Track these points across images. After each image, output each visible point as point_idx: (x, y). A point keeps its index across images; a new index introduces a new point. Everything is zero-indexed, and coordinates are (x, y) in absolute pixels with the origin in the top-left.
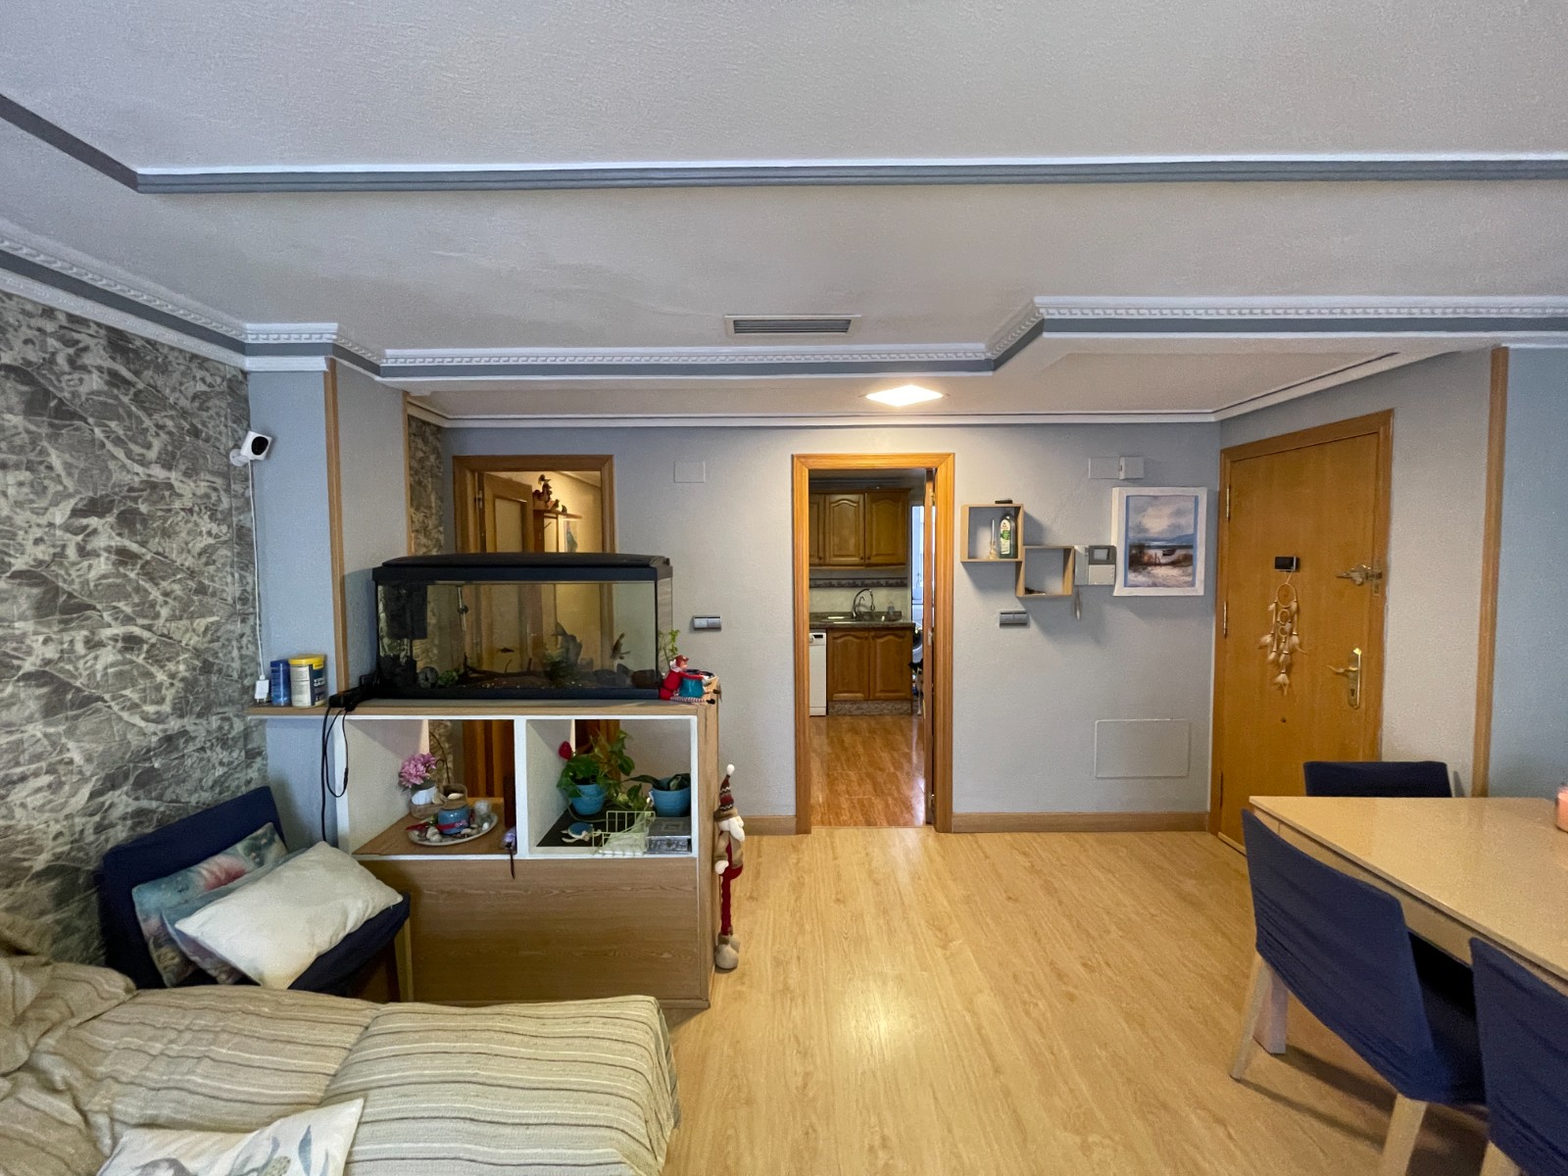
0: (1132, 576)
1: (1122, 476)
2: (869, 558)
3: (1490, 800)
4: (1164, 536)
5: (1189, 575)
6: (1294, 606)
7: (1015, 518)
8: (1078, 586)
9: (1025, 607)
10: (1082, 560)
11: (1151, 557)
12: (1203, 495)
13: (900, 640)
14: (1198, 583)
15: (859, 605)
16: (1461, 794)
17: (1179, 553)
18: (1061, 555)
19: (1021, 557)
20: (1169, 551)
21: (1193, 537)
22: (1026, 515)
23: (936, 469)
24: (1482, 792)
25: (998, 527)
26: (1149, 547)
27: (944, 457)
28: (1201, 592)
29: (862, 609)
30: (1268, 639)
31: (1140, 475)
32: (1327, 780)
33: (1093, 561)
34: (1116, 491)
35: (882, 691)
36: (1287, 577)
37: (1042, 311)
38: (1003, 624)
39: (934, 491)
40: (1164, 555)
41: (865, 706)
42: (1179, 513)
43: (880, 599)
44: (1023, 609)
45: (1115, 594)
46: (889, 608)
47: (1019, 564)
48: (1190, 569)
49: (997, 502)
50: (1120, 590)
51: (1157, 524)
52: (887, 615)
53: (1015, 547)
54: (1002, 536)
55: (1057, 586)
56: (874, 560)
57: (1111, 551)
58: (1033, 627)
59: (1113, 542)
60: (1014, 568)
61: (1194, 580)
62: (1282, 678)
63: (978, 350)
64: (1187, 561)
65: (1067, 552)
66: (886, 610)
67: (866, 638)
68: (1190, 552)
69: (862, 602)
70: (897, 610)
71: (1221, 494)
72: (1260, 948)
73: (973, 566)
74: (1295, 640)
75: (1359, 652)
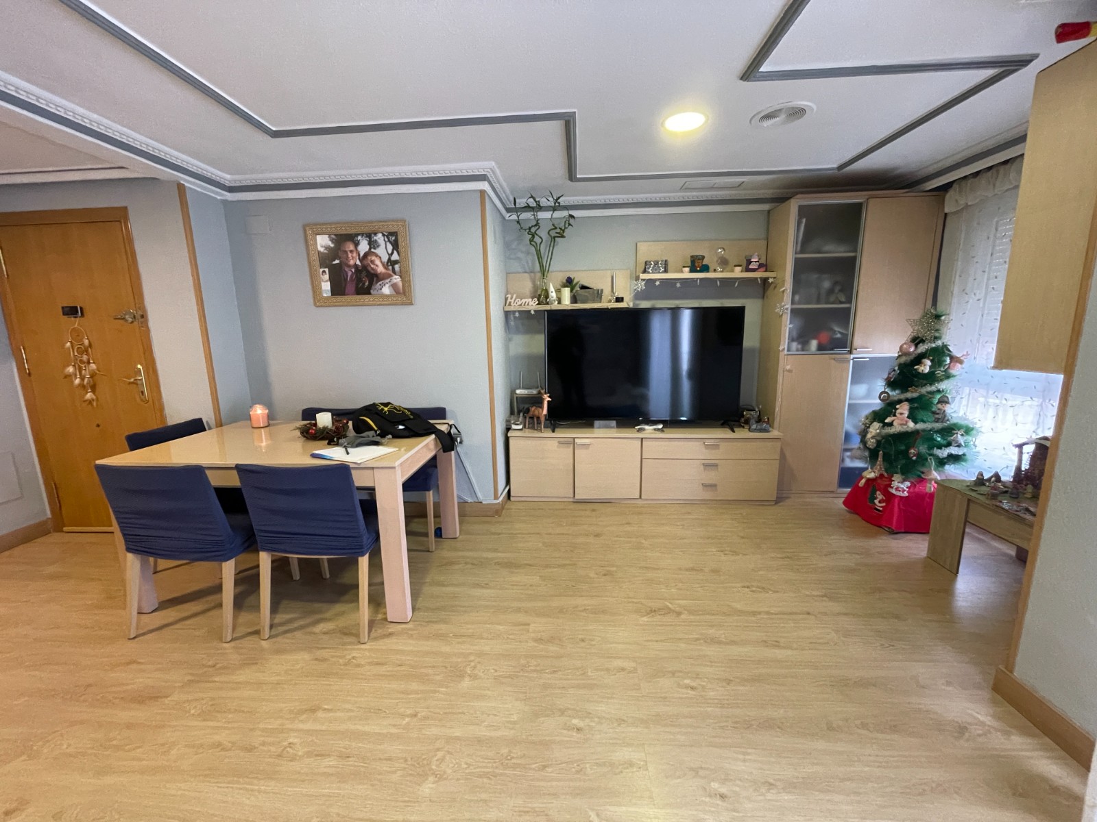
6: (86, 342)
16: (211, 428)
24: (220, 424)
30: (71, 369)
36: (76, 323)
62: (89, 396)
72: (129, 549)
74: (93, 366)
75: (139, 366)
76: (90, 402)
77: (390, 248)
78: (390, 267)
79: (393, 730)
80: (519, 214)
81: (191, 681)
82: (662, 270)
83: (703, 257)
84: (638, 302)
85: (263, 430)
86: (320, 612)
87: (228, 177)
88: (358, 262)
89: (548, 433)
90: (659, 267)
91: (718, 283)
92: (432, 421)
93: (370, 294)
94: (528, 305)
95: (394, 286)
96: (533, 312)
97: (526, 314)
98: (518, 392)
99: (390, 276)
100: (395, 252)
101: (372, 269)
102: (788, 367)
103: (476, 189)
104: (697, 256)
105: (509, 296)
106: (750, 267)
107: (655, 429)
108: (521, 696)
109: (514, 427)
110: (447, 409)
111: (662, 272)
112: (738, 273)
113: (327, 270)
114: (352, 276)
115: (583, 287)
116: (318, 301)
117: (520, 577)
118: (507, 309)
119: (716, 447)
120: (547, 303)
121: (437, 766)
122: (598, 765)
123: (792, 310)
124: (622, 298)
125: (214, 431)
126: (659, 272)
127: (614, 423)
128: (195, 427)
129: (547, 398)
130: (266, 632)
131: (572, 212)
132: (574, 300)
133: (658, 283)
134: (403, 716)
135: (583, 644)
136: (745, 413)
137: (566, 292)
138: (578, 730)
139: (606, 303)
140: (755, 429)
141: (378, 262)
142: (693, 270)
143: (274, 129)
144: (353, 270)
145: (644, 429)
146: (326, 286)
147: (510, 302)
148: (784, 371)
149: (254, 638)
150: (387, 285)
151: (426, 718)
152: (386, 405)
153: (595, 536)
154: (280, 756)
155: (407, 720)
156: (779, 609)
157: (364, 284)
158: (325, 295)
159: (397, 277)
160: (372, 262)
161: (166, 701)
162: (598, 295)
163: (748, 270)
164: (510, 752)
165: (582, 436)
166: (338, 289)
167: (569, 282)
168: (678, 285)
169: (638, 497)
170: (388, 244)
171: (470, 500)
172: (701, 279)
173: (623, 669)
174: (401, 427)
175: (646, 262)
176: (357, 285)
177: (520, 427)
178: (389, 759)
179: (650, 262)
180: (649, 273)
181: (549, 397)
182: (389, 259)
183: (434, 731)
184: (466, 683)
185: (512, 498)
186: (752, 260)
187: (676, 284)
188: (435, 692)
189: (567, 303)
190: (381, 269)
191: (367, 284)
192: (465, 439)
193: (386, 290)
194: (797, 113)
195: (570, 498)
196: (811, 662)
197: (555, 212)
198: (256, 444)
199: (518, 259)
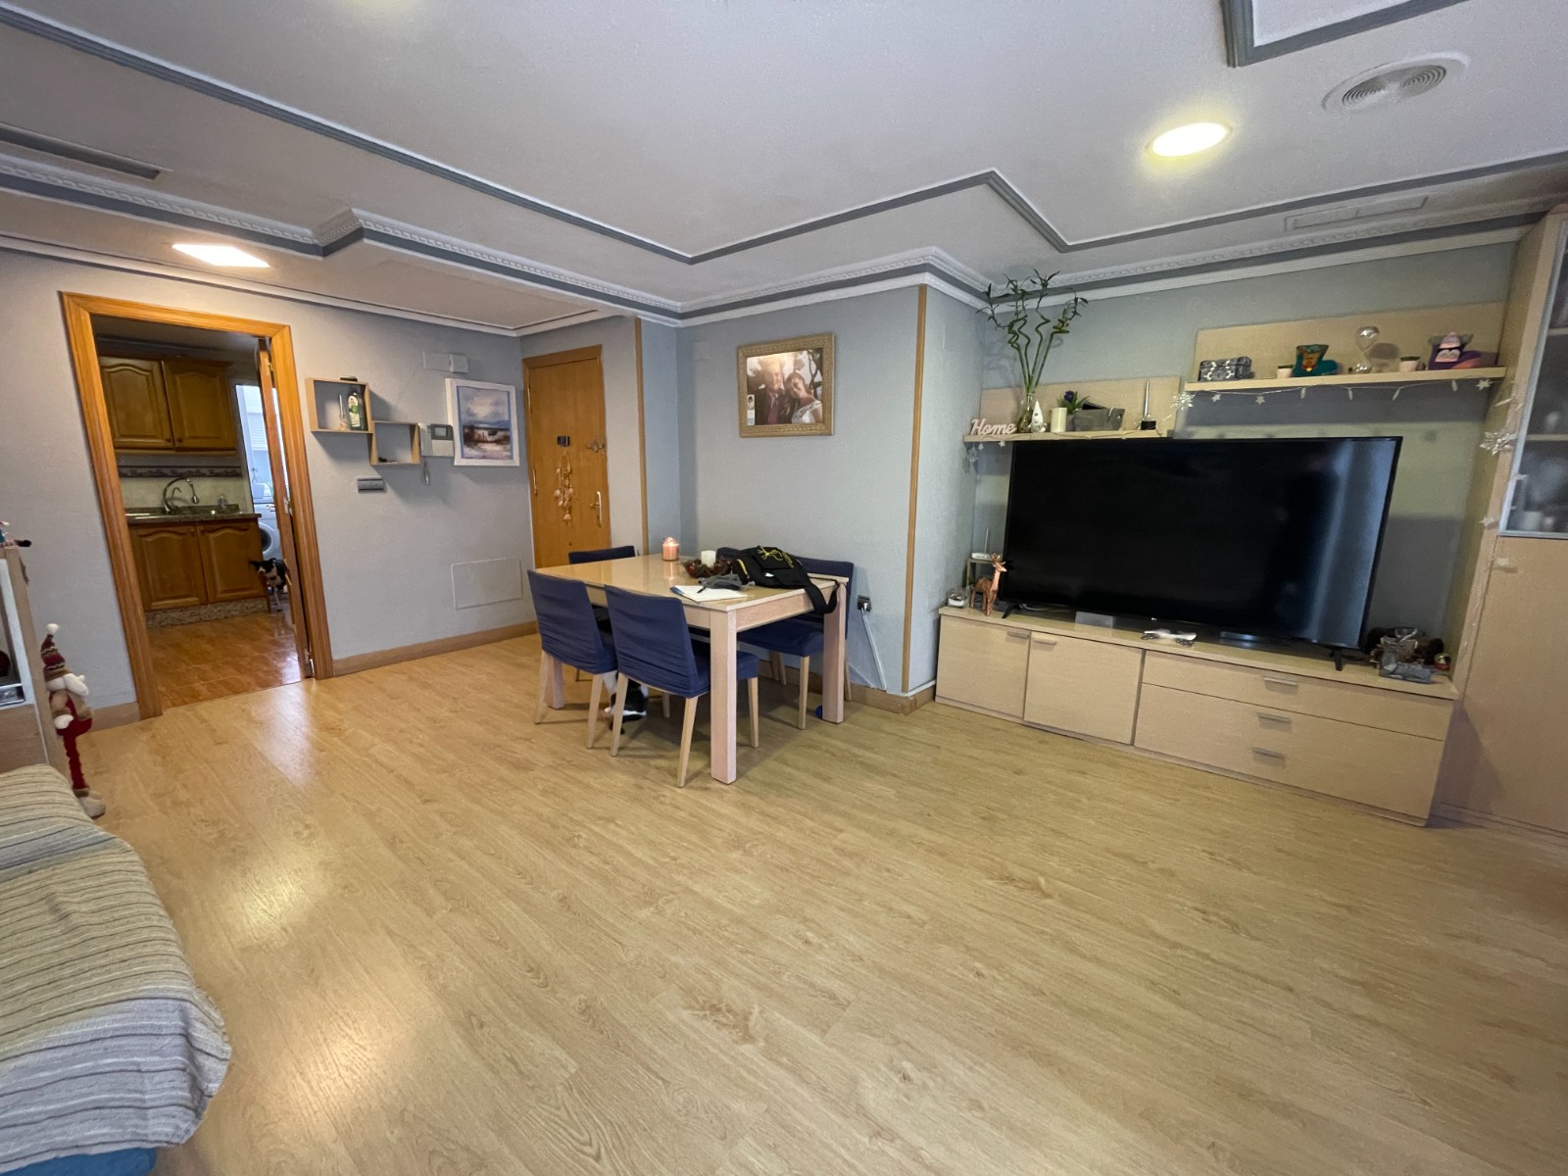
0: (467, 450)
1: (452, 370)
2: (180, 441)
3: (650, 556)
4: (488, 420)
5: (508, 451)
6: (569, 468)
7: (361, 395)
8: (425, 457)
9: (381, 474)
10: (426, 435)
11: (479, 435)
12: (513, 390)
13: (242, 533)
14: (514, 456)
15: (172, 498)
16: (639, 555)
17: (500, 434)
18: (407, 431)
19: (371, 429)
20: (493, 432)
21: (509, 422)
22: (372, 394)
23: (271, 339)
24: (647, 552)
25: (346, 402)
26: (478, 428)
27: (280, 328)
28: (517, 464)
29: (179, 504)
30: (558, 492)
31: (465, 369)
32: (577, 558)
33: (435, 437)
34: (448, 381)
35: (225, 591)
36: (565, 450)
37: (360, 221)
38: (362, 490)
39: (270, 361)
40: (490, 435)
41: (203, 610)
42: (497, 404)
43: (206, 492)
44: (379, 477)
45: (456, 463)
46: (220, 500)
47: (370, 436)
48: (508, 447)
49: (342, 379)
50: (458, 461)
51: (482, 410)
52: (218, 508)
53: (364, 420)
54: (351, 410)
55: (408, 457)
56: (187, 443)
57: (449, 429)
58: (390, 492)
59: (450, 423)
60: (366, 440)
61: (512, 454)
62: (567, 516)
63: (305, 234)
64: (506, 440)
65: (413, 428)
66: (216, 504)
67: (193, 534)
68: (508, 433)
69: (177, 494)
70: (231, 502)
71: (525, 392)
72: (544, 648)
73: (324, 437)
74: (571, 490)
75: (599, 493)
76: (567, 522)
77: (814, 366)
78: (813, 391)
79: (651, 862)
80: (994, 306)
81: (551, 766)
82: (1231, 374)
83: (1324, 349)
84: (1191, 429)
85: (671, 564)
86: (666, 750)
87: (679, 304)
88: (782, 387)
89: (996, 618)
90: (1225, 370)
91: (1350, 393)
92: (810, 575)
93: (790, 422)
94: (1001, 433)
95: (815, 413)
96: (1002, 444)
97: (992, 446)
98: (974, 555)
99: (812, 401)
100: (819, 372)
101: (795, 393)
102: (1502, 562)
103: (913, 284)
104: (1308, 347)
105: (976, 421)
106: (1438, 360)
107: (1177, 640)
108: (777, 888)
109: (952, 602)
110: (855, 565)
111: (1231, 379)
112: (1406, 372)
113: (753, 396)
114: (775, 404)
115: (1087, 407)
116: (744, 432)
117: (873, 786)
118: (972, 439)
119: (1291, 689)
120: (1030, 431)
121: (663, 903)
122: (799, 978)
123: (1528, 446)
124: (1154, 423)
125: (641, 558)
126: (1225, 380)
127: (1110, 620)
128: (628, 552)
129: (1000, 569)
130: (614, 751)
131: (1080, 295)
132: (1071, 426)
133: (1217, 398)
134: (667, 855)
135: (886, 874)
136: (1382, 639)
137: (1060, 415)
138: (806, 942)
139: (1129, 432)
140: (1393, 673)
141: (801, 385)
142: (1298, 371)
143: (690, 256)
144: (777, 396)
145: (1156, 637)
146: (751, 414)
147: (977, 430)
148: (1491, 569)
149: (606, 752)
150: (808, 412)
151: (683, 866)
152: (768, 549)
153: (1015, 772)
154: (568, 840)
155: (667, 860)
156: (1234, 961)
157: (785, 411)
158: (749, 424)
159: (818, 402)
160: (796, 385)
161: (531, 773)
162: (1116, 418)
163: (1434, 366)
164: (728, 925)
165: (1042, 629)
166: (761, 419)
167: (1069, 399)
168: (1260, 400)
169: (1128, 741)
170: (812, 362)
171: (873, 685)
172: (1309, 389)
173: (909, 917)
174: (768, 575)
175: (1202, 364)
176: (780, 412)
177: (961, 603)
178: (633, 880)
179: (1210, 362)
180: (1206, 380)
181: (1004, 566)
182: (812, 381)
183: (680, 878)
184: (736, 855)
185: (937, 699)
186: (1443, 346)
187: (1255, 398)
188: (705, 849)
189: (1059, 430)
190: (803, 394)
191: (788, 411)
192: (873, 607)
193: (807, 418)
194: (1429, 75)
195: (1018, 717)
196: (1211, 1041)
197: (1043, 299)
198: (665, 577)
199: (1000, 368)
